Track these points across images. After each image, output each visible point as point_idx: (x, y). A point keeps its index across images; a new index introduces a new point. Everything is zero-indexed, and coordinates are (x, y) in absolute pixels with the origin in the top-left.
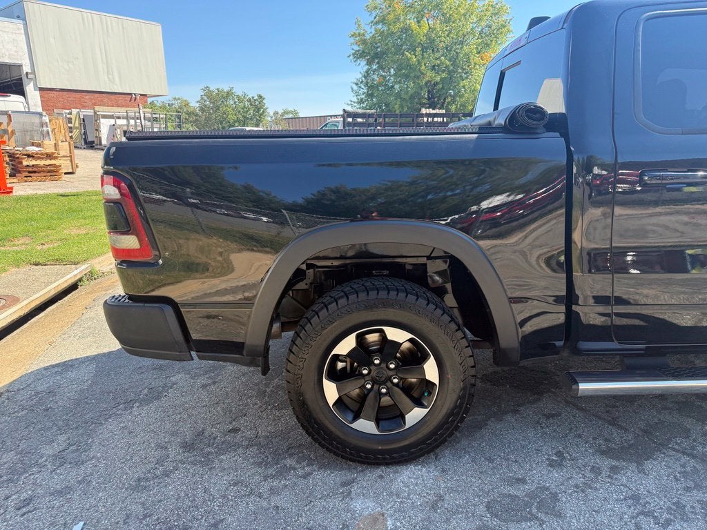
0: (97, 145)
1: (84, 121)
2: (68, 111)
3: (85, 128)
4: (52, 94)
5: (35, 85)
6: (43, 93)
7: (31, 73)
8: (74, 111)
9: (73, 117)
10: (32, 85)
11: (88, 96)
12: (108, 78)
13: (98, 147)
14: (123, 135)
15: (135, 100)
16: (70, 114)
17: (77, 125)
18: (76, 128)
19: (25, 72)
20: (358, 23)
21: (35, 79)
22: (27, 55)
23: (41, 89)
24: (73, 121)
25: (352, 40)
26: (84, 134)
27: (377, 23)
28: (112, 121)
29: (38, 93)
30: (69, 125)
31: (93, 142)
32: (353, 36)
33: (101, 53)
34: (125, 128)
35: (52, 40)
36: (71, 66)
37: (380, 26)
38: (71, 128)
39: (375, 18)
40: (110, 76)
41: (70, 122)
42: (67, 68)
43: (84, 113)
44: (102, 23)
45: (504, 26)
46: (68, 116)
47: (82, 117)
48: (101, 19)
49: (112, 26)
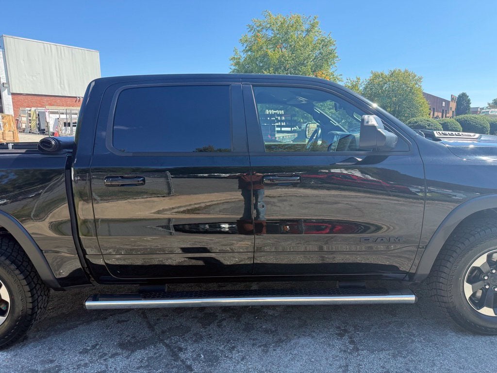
0: (47, 132)
1: (39, 116)
2: (29, 109)
3: (39, 120)
4: (20, 97)
5: (9, 91)
6: (14, 96)
7: (6, 84)
8: (33, 109)
9: (32, 113)
10: (6, 91)
11: (45, 99)
12: (61, 86)
13: (47, 133)
14: (63, 125)
15: (79, 101)
16: (30, 110)
17: (34, 118)
18: (34, 120)
19: (2, 83)
20: (235, 50)
21: (9, 88)
22: (4, 72)
23: (13, 94)
24: (32, 116)
25: (232, 62)
26: (39, 124)
27: (247, 51)
28: (57, 116)
29: (10, 96)
30: (30, 118)
31: (44, 130)
32: (232, 59)
33: (56, 71)
34: (65, 121)
35: (22, 62)
36: (35, 79)
37: (249, 53)
38: (30, 120)
39: (246, 48)
40: (62, 86)
41: (30, 116)
42: (32, 80)
43: (39, 111)
44: (57, 51)
45: (331, 53)
46: (29, 112)
47: (37, 113)
48: (57, 48)
49: (64, 53)
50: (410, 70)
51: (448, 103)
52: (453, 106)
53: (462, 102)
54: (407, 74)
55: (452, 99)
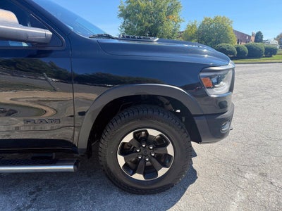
50: (226, 17)
51: (250, 37)
52: (253, 39)
53: (258, 37)
54: (224, 19)
55: (253, 35)
